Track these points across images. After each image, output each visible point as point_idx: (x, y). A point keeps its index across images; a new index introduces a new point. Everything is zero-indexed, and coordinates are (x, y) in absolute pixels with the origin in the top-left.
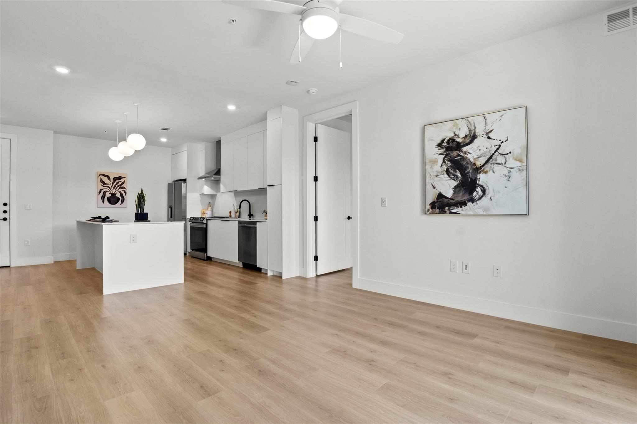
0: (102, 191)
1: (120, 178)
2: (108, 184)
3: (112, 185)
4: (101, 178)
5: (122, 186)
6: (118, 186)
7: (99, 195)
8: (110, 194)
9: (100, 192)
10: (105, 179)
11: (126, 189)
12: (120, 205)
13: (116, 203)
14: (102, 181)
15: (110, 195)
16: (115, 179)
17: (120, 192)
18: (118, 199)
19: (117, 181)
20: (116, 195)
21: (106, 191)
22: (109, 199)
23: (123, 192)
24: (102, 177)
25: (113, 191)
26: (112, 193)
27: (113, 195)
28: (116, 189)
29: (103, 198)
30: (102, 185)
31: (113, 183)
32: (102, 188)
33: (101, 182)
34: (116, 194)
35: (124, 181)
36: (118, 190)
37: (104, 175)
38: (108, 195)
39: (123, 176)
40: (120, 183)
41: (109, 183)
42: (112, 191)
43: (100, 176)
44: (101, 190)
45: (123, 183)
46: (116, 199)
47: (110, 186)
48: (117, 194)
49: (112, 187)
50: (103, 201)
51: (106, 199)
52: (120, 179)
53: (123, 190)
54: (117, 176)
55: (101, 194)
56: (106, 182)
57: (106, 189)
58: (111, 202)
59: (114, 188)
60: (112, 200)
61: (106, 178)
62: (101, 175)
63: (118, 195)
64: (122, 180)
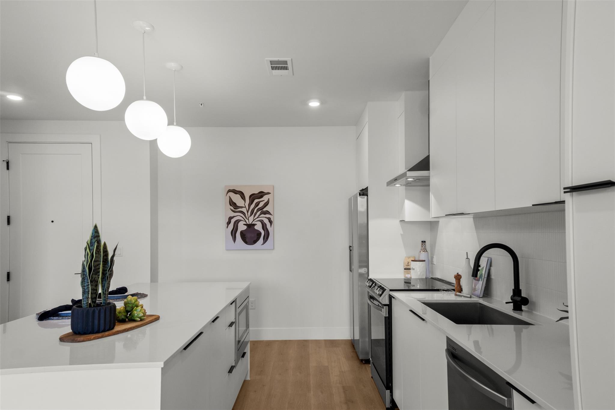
0: (233, 221)
1: (261, 194)
2: (242, 207)
3: (247, 208)
4: (230, 197)
5: (264, 210)
6: (258, 211)
7: (227, 227)
8: (244, 224)
9: (229, 223)
10: (237, 199)
11: (271, 215)
12: (263, 244)
13: (255, 242)
14: (232, 203)
15: (245, 227)
16: (253, 197)
17: (262, 222)
18: (259, 234)
19: (256, 201)
20: (256, 227)
21: (240, 221)
22: (243, 234)
23: (266, 221)
24: (231, 194)
25: (251, 220)
26: (248, 223)
27: (251, 226)
28: (254, 216)
29: (233, 233)
30: (232, 208)
31: (249, 205)
32: (233, 214)
33: (231, 205)
34: (254, 225)
35: (269, 199)
36: (258, 218)
37: (235, 192)
38: (242, 227)
39: (266, 191)
40: (261, 203)
41: (245, 206)
42: (248, 220)
43: (229, 193)
44: (230, 218)
45: (267, 204)
46: (256, 234)
47: (244, 210)
48: (256, 224)
49: (248, 212)
50: (234, 239)
51: (238, 235)
52: (262, 197)
53: (266, 217)
54: (256, 192)
55: (231, 226)
56: (238, 204)
57: (238, 216)
58: (247, 240)
59: (251, 215)
60: (248, 235)
61: (238, 196)
62: (230, 191)
63: (258, 227)
64: (265, 198)
